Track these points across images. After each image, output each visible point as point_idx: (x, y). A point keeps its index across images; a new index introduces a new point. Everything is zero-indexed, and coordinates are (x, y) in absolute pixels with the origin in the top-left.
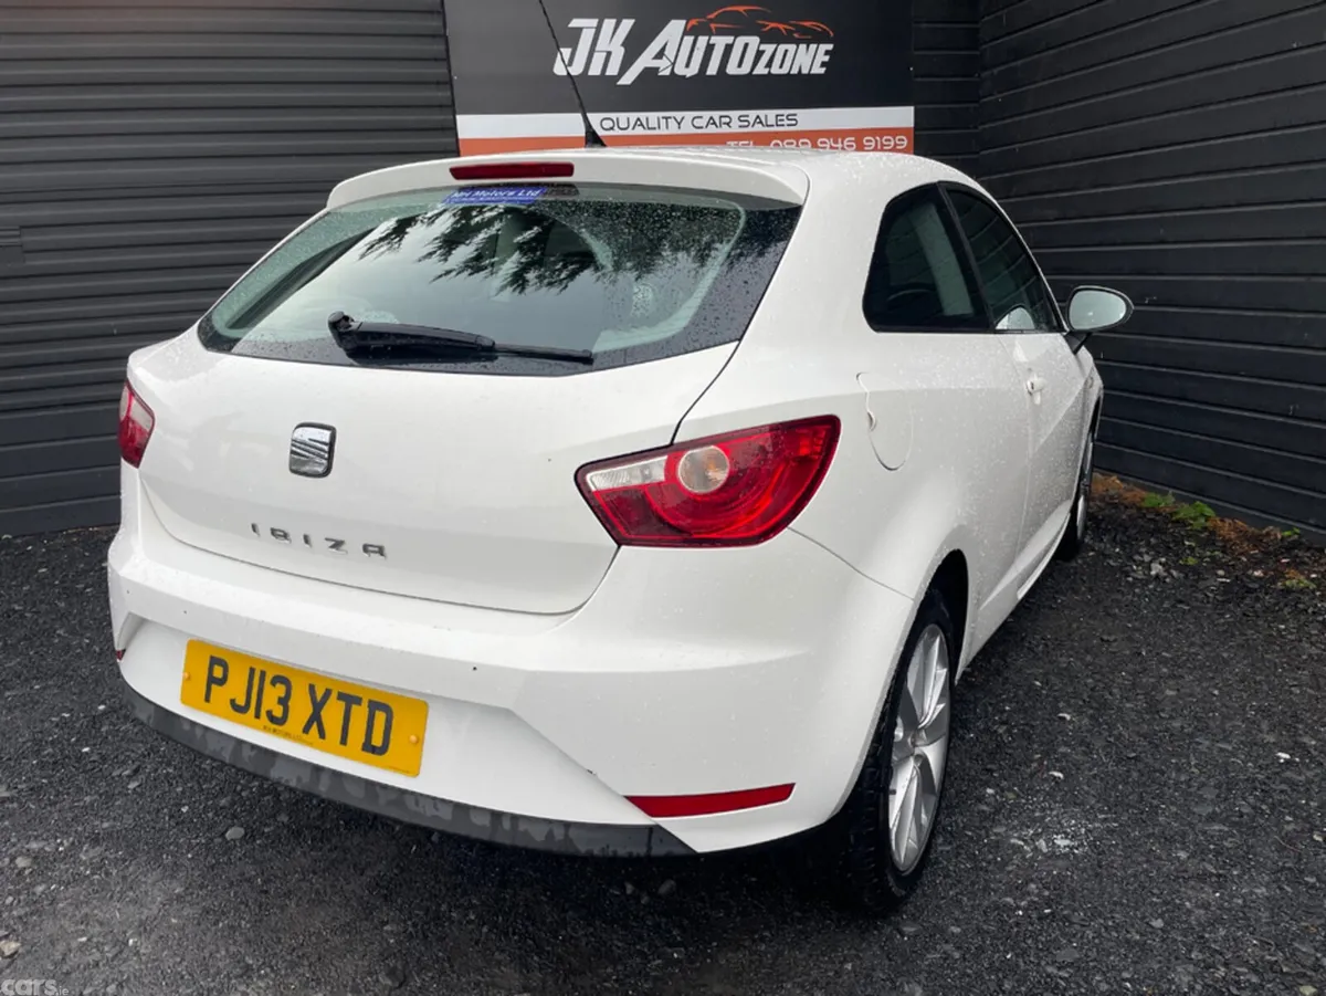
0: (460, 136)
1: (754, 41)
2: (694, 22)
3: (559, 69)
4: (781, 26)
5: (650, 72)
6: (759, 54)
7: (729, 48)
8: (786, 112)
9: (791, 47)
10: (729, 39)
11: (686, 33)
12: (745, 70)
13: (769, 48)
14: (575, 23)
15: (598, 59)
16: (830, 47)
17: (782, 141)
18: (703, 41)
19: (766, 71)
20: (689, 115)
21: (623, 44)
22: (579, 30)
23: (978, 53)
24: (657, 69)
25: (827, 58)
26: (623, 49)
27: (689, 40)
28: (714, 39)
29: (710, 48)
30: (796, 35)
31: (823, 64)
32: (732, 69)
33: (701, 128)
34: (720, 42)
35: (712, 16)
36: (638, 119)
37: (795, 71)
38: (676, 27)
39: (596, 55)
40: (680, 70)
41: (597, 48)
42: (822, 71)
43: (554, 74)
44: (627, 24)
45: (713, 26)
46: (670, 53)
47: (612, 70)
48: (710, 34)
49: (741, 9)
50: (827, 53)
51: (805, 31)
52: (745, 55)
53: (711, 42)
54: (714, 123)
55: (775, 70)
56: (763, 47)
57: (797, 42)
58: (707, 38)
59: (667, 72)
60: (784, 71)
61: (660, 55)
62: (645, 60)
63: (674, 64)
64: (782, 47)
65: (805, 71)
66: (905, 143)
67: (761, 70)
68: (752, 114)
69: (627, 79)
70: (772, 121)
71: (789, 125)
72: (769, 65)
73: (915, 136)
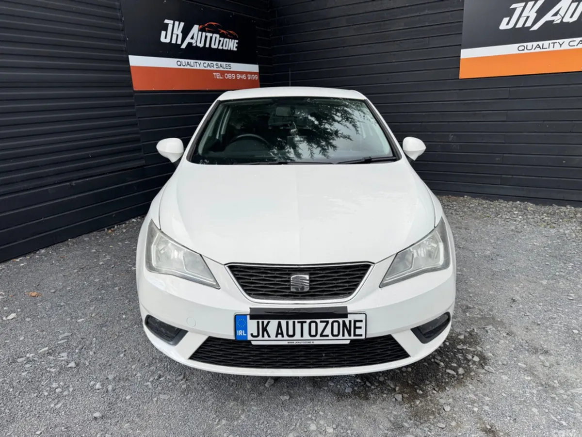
1: (218, 36)
2: (201, 26)
3: (163, 39)
4: (225, 32)
5: (190, 44)
6: (220, 41)
7: (211, 38)
9: (228, 40)
11: (200, 30)
13: (222, 39)
14: (166, 21)
15: (174, 37)
16: (237, 41)
18: (204, 33)
20: (202, 62)
22: (167, 25)
25: (237, 45)
27: (200, 33)
29: (206, 37)
31: (236, 47)
32: (213, 46)
34: (209, 35)
35: (206, 25)
38: (196, 28)
39: (174, 35)
40: (199, 45)
41: (174, 32)
43: (161, 41)
44: (182, 24)
45: (206, 29)
46: (195, 37)
47: (179, 42)
49: (214, 23)
50: (237, 43)
51: (231, 34)
52: (216, 41)
55: (224, 48)
57: (229, 38)
59: (194, 45)
61: (192, 38)
62: (188, 40)
63: (196, 42)
67: (220, 47)
68: (219, 63)
69: (184, 46)
72: (222, 46)
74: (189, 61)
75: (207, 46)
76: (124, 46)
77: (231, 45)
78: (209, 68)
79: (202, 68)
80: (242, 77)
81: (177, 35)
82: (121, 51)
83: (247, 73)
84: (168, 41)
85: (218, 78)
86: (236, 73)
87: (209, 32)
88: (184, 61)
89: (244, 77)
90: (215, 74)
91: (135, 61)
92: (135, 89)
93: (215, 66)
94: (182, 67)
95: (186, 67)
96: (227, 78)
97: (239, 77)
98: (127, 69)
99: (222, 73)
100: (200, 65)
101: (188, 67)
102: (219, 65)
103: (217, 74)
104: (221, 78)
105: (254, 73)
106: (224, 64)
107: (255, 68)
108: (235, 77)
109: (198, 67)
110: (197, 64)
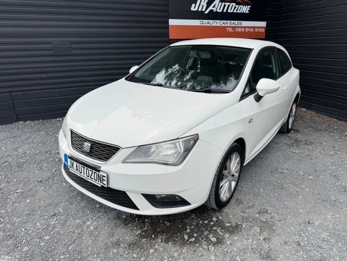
0: (170, 24)
1: (234, 4)
3: (192, 9)
5: (212, 11)
7: (229, 6)
8: (240, 22)
9: (242, 6)
10: (229, 4)
12: (232, 11)
13: (237, 6)
16: (250, 7)
17: (238, 28)
18: (223, 4)
19: (236, 12)
20: (219, 21)
21: (206, 4)
23: (281, 10)
24: (213, 10)
25: (249, 9)
26: (206, 5)
27: (220, 3)
28: (226, 3)
29: (225, 5)
30: (243, 3)
31: (248, 11)
32: (229, 11)
33: (221, 24)
34: (227, 4)
36: (208, 22)
37: (242, 12)
39: (200, 6)
40: (218, 10)
41: (201, 4)
42: (248, 12)
43: (191, 10)
46: (216, 6)
47: (204, 10)
48: (225, 2)
50: (249, 8)
52: (232, 8)
53: (225, 4)
54: (224, 24)
55: (238, 12)
56: (236, 6)
57: (243, 5)
58: (224, 3)
59: (215, 11)
60: (240, 12)
61: (214, 7)
62: (211, 8)
63: (217, 9)
64: (240, 6)
65: (244, 12)
66: (264, 30)
67: (235, 11)
68: (232, 22)
69: (206, 12)
70: (236, 24)
71: (240, 25)
72: (237, 10)
73: (266, 29)
74: (209, 21)
75: (225, 11)
76: (166, 14)
77: (245, 9)
78: (224, 25)
79: (218, 25)
80: (250, 30)
81: (203, 6)
82: (165, 17)
83: (254, 28)
84: (196, 9)
85: (229, 31)
86: (245, 27)
87: (228, 2)
88: (205, 21)
89: (252, 30)
90: (227, 28)
91: (172, 22)
92: (170, 38)
93: (229, 24)
94: (203, 25)
95: (206, 25)
96: (237, 31)
97: (247, 30)
98: (167, 27)
99: (234, 28)
100: (217, 23)
101: (208, 25)
102: (232, 23)
103: (229, 28)
104: (233, 31)
105: (261, 28)
106: (236, 22)
107: (263, 24)
108: (244, 30)
109: (215, 25)
110: (215, 23)
